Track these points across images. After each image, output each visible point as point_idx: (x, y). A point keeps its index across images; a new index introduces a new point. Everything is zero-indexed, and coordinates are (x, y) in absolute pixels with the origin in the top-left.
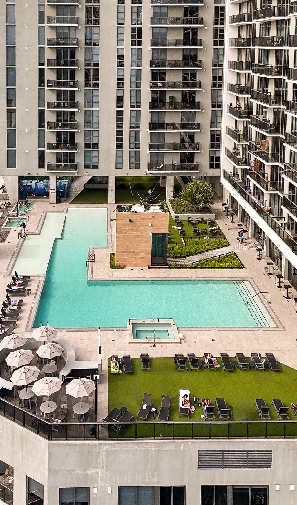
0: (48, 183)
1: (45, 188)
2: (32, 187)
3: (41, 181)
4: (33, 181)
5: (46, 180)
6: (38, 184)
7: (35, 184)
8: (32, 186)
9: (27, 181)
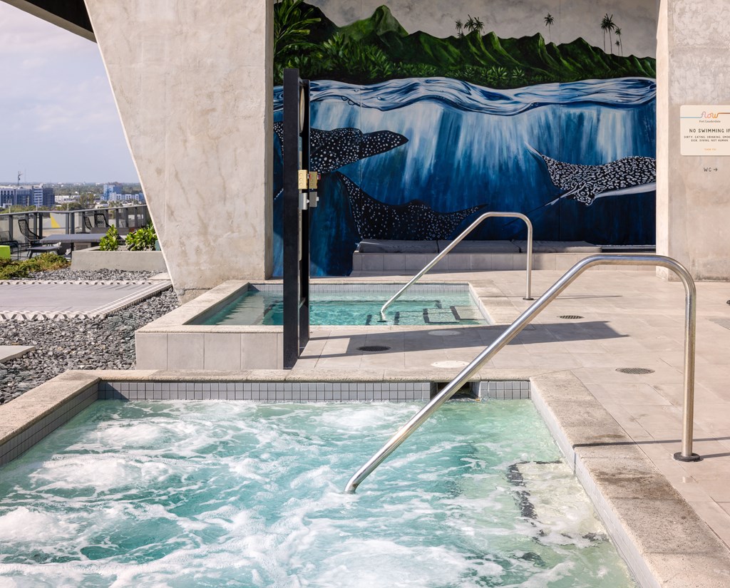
0: (575, 111)
1: (552, 163)
2: (403, 156)
3: (509, 93)
4: (422, 91)
5: (561, 78)
6: (468, 118)
7: (444, 118)
8: (404, 140)
9: (355, 92)
